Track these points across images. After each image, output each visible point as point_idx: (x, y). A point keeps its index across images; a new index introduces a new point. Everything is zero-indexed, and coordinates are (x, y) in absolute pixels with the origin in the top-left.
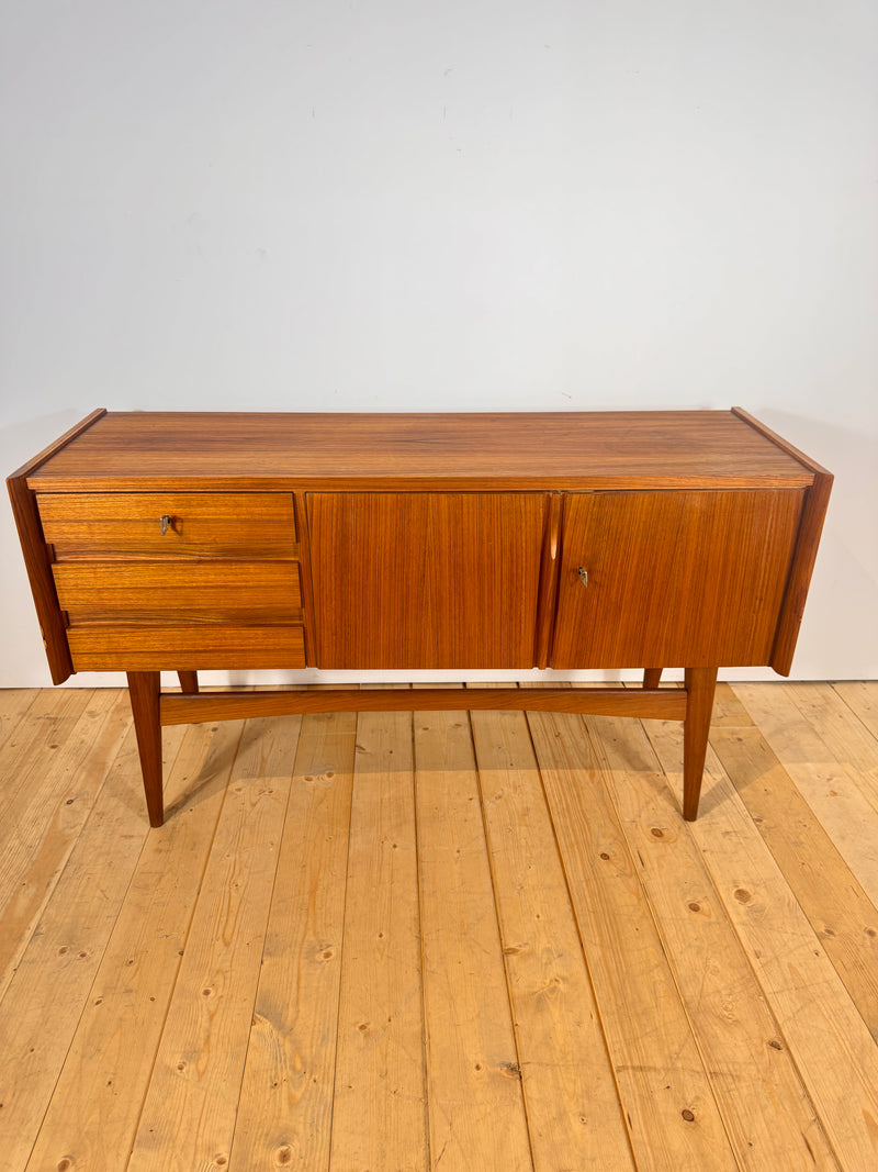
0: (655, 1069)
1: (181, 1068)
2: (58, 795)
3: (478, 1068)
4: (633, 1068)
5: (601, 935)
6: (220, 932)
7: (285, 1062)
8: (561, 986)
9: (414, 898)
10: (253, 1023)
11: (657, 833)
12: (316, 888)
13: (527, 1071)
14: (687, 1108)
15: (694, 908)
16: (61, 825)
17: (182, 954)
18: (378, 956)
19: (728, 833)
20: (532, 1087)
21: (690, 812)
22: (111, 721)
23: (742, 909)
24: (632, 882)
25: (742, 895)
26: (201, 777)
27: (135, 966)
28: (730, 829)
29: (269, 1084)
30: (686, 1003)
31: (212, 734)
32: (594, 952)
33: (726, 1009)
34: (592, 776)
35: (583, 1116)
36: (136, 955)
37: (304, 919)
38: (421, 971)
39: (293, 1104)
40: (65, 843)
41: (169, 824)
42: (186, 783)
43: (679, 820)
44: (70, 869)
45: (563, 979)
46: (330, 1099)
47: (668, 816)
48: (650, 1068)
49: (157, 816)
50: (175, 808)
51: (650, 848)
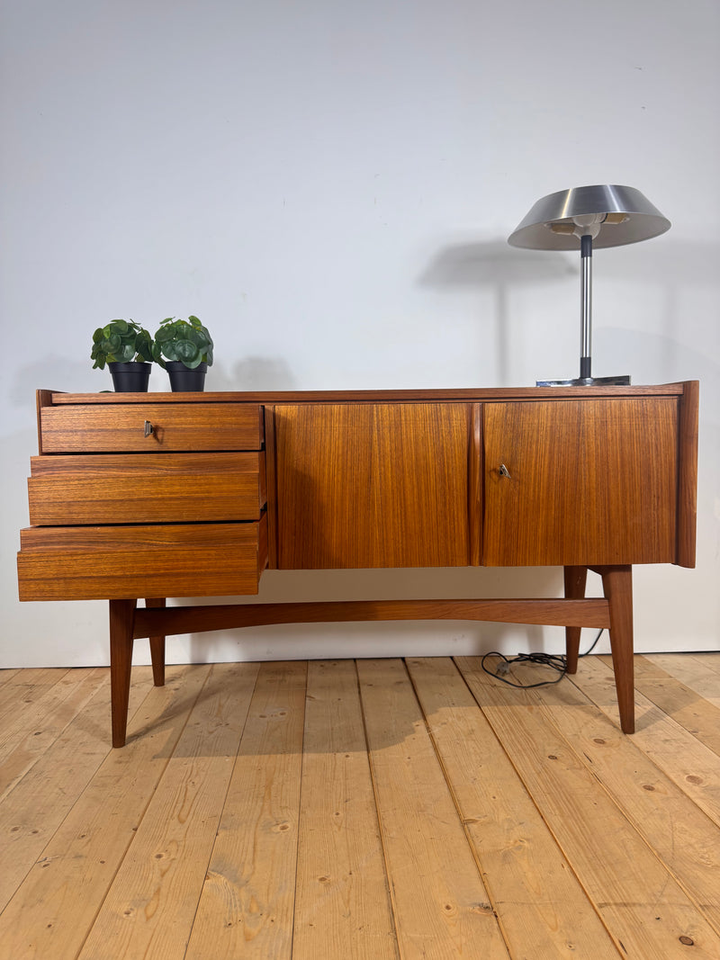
0: (640, 905)
1: (128, 913)
2: (28, 730)
3: (448, 908)
4: (616, 904)
5: (559, 808)
6: (176, 813)
7: (240, 906)
8: (526, 844)
9: (369, 789)
10: (207, 877)
11: (600, 742)
12: (272, 783)
13: (501, 909)
14: (684, 934)
15: (650, 788)
16: (26, 747)
17: (136, 830)
18: (335, 828)
19: (667, 740)
20: (509, 921)
21: (628, 726)
22: (83, 686)
23: (696, 788)
24: (583, 772)
25: (692, 779)
26: (160, 718)
27: (85, 840)
28: (668, 738)
29: (223, 924)
30: (660, 854)
31: (173, 692)
32: (555, 821)
33: (702, 857)
34: (531, 710)
35: (570, 944)
36: (89, 831)
37: (260, 803)
38: (380, 837)
39: (248, 938)
40: (29, 758)
41: (130, 746)
42: (148, 721)
43: (619, 734)
44: (31, 776)
45: (528, 840)
46: (289, 935)
47: (608, 731)
48: (634, 904)
49: (119, 738)
50: (137, 736)
51: (596, 752)
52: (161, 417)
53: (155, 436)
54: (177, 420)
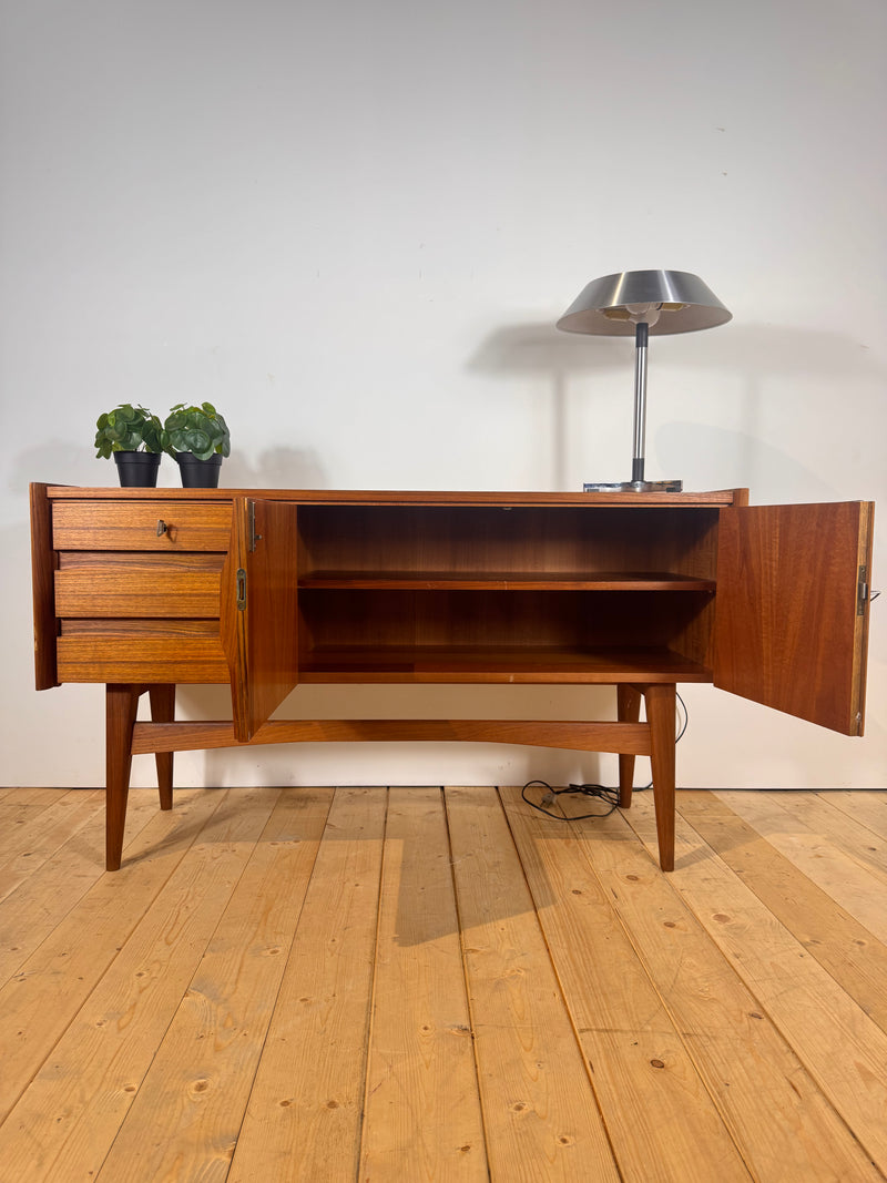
0: (622, 1031)
1: (100, 1024)
2: (17, 851)
3: (426, 1028)
4: (598, 1030)
5: (568, 942)
6: (164, 936)
7: (215, 1021)
8: (523, 974)
9: (373, 917)
10: (186, 995)
11: (633, 878)
12: (270, 909)
13: (478, 1031)
14: (657, 1058)
15: (671, 925)
16: (13, 868)
17: (120, 950)
18: (329, 954)
19: (706, 879)
20: (484, 1041)
21: (667, 863)
22: (83, 807)
23: (721, 926)
24: (605, 908)
25: (720, 918)
26: (164, 841)
27: (67, 957)
28: (709, 877)
29: (194, 1037)
30: (659, 987)
31: (180, 816)
32: (560, 952)
33: (702, 991)
34: (567, 844)
35: (539, 1063)
36: (70, 950)
37: (254, 929)
38: (372, 964)
39: (217, 1049)
40: (16, 879)
41: (125, 870)
42: (148, 846)
43: (656, 870)
44: (17, 895)
45: (525, 969)
46: (259, 1047)
47: (647, 868)
48: (616, 1031)
49: (114, 860)
50: (133, 860)
51: (627, 889)
52: (175, 516)
53: (169, 535)
54: (192, 519)
